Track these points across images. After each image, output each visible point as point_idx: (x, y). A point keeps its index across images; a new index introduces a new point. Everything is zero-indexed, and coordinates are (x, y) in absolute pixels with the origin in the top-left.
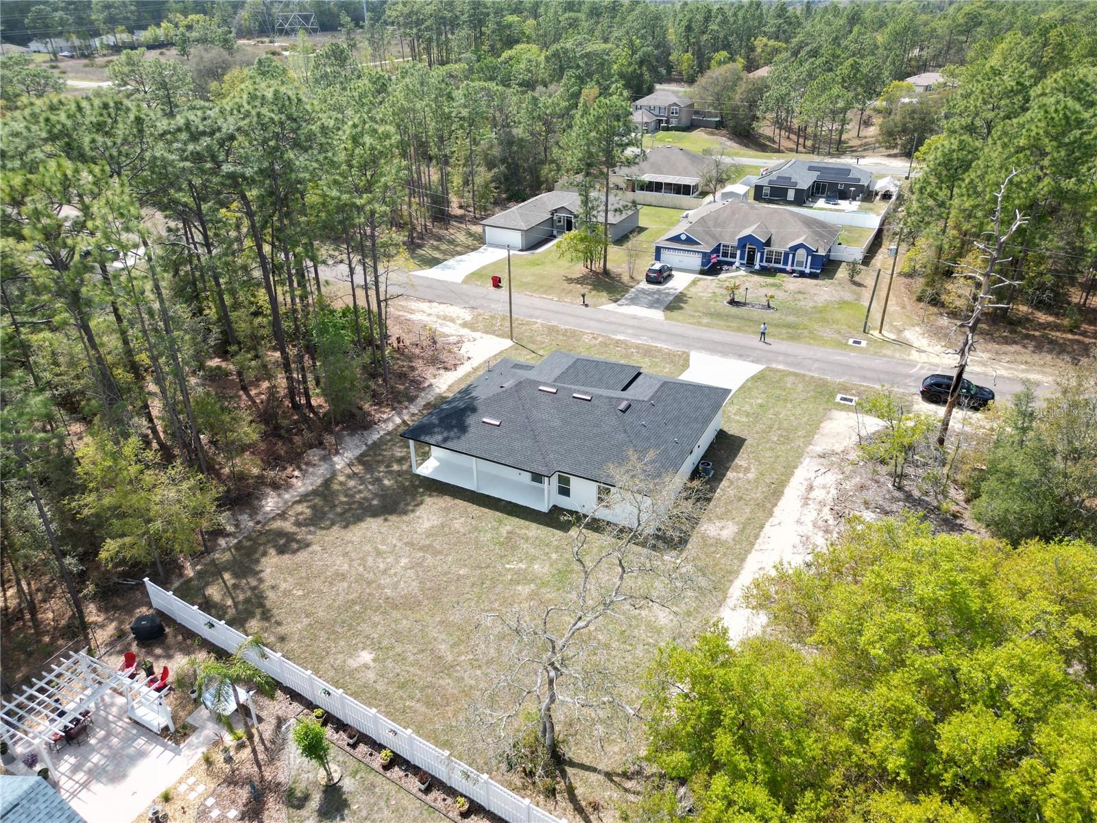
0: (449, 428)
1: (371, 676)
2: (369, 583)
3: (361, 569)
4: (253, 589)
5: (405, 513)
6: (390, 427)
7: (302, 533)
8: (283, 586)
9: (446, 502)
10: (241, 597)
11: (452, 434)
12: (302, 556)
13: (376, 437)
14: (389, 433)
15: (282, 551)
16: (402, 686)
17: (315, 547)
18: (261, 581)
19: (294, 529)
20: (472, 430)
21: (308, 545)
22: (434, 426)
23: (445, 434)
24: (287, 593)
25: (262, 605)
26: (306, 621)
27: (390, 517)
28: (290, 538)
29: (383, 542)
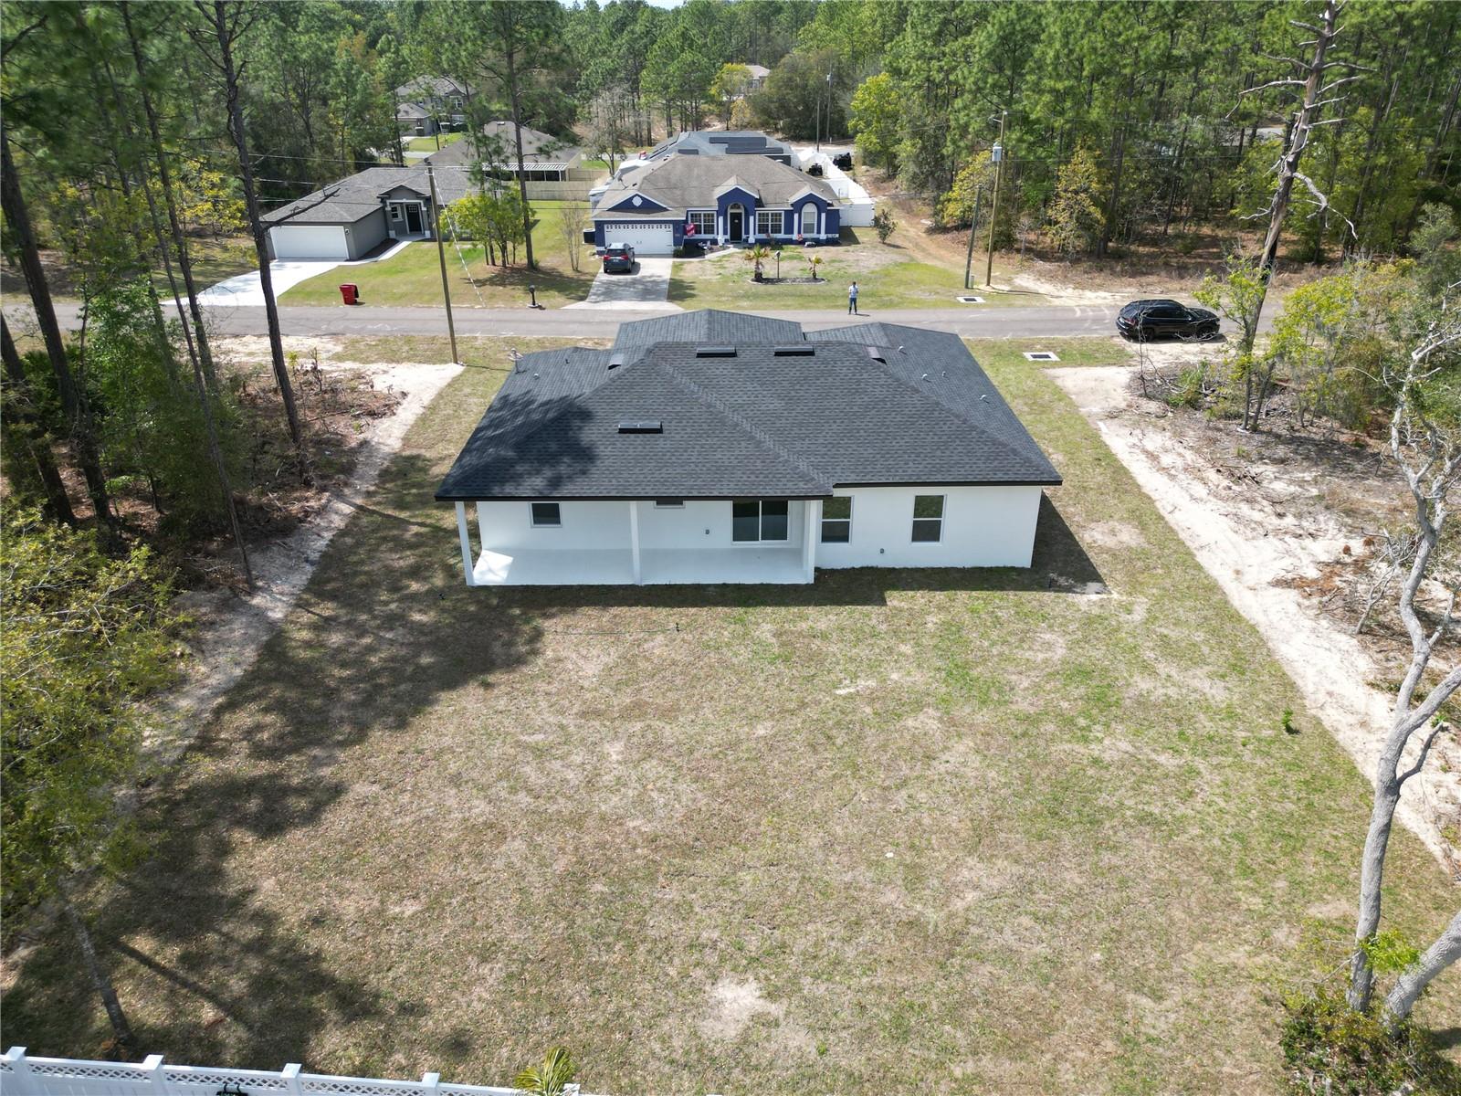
0: (550, 459)
1: (797, 1040)
2: (577, 821)
3: (524, 799)
4: (258, 947)
5: (520, 661)
6: (338, 522)
7: (295, 769)
8: (349, 907)
9: (589, 618)
10: (237, 985)
11: (563, 469)
12: (339, 820)
13: (319, 545)
14: (342, 533)
15: (271, 825)
16: (901, 1033)
17: (361, 789)
18: (266, 919)
19: (264, 768)
20: (603, 450)
21: (337, 791)
22: (512, 463)
23: (548, 473)
24: (376, 921)
25: (321, 982)
26: (493, 973)
27: (491, 678)
28: (272, 791)
29: (527, 727)
